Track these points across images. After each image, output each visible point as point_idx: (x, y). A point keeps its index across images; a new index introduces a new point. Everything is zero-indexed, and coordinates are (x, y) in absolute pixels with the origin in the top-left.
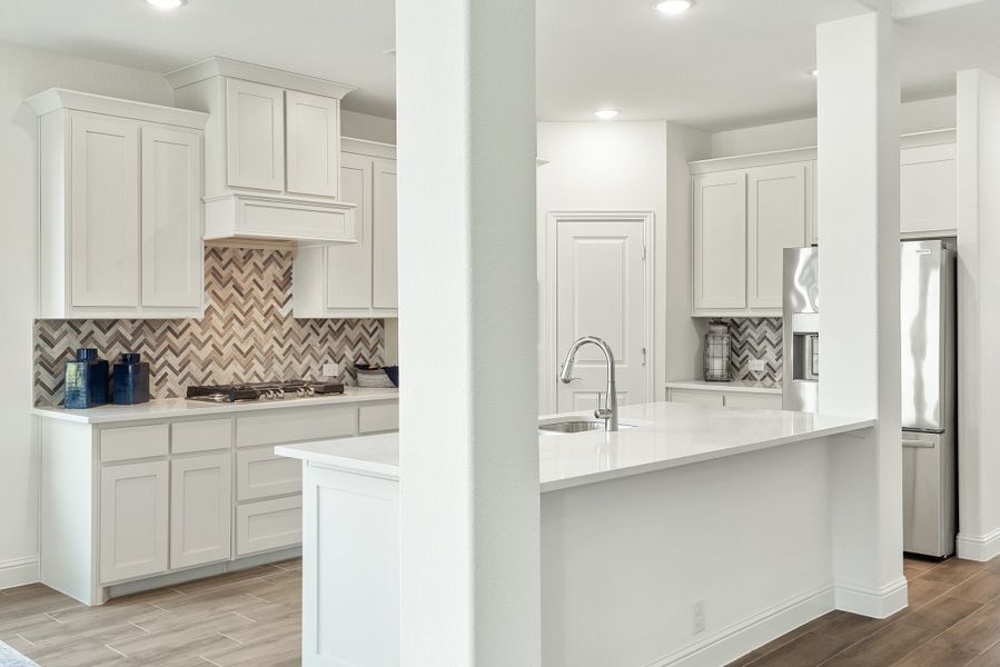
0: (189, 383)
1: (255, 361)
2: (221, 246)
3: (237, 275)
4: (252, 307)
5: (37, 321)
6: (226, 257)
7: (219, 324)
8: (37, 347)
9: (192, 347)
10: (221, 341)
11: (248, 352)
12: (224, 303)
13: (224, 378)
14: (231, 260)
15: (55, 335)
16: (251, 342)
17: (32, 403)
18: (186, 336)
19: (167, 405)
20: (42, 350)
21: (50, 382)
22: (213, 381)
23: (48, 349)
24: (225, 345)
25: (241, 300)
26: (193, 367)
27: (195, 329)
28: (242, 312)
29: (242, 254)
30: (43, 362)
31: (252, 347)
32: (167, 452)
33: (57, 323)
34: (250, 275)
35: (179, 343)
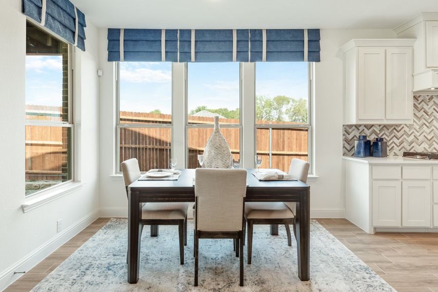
0: (403, 151)
1: (434, 143)
2: (418, 95)
3: (425, 107)
4: (433, 120)
5: (344, 126)
6: (420, 99)
7: (417, 127)
8: (344, 135)
9: (405, 136)
10: (418, 134)
11: (431, 139)
12: (419, 118)
13: (420, 149)
14: (423, 101)
15: (350, 131)
16: (432, 135)
17: (342, 154)
18: (402, 132)
19: (394, 159)
20: (345, 136)
21: (348, 147)
22: (414, 150)
23: (347, 135)
24: (419, 136)
25: (428, 117)
26: (405, 144)
27: (406, 128)
28: (428, 122)
29: (428, 98)
30: (346, 140)
31: (433, 137)
32: (400, 178)
33: (351, 126)
34: (432, 106)
35: (399, 135)
